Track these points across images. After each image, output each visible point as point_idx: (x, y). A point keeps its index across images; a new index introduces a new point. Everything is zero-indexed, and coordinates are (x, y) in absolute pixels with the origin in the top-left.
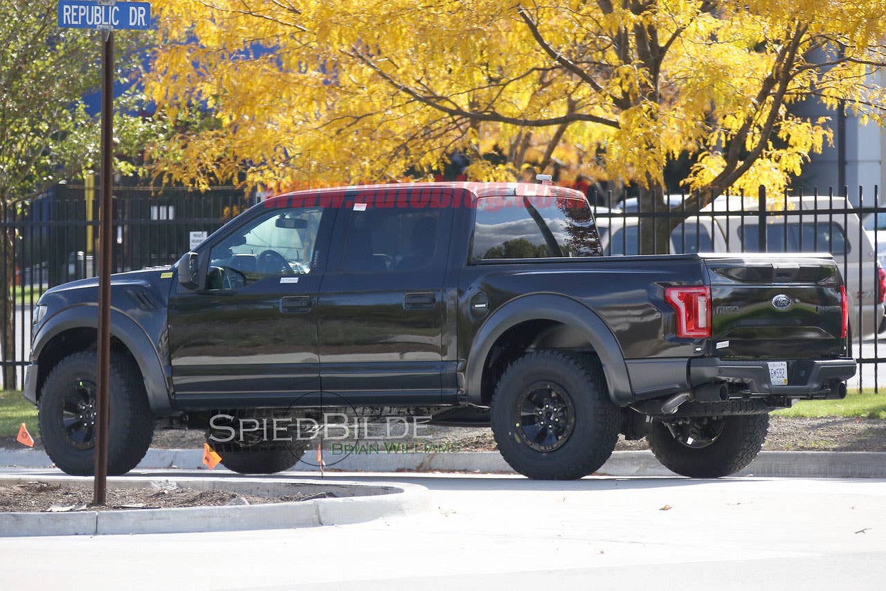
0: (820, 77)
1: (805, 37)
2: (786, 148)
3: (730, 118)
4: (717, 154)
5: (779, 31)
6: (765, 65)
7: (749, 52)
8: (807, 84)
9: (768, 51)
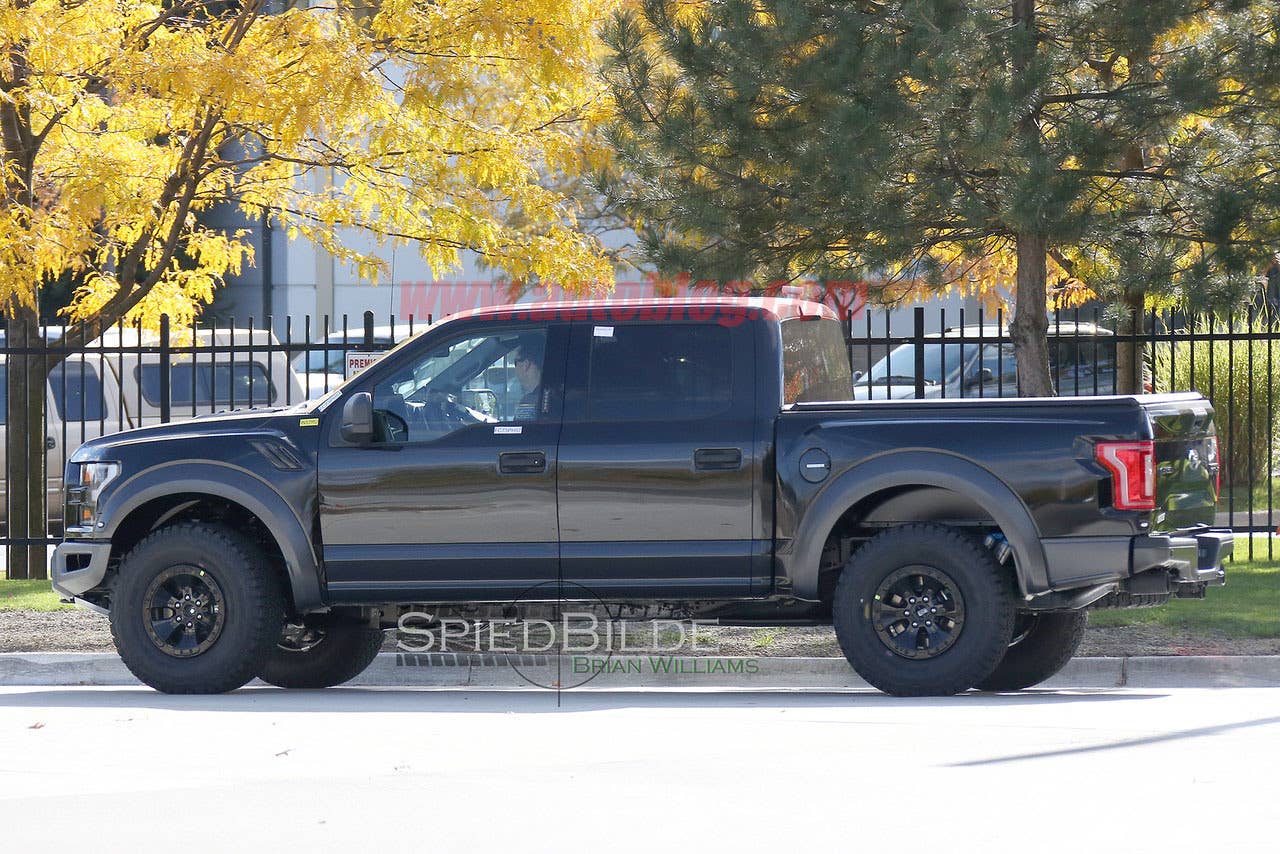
0: (237, 178)
1: (218, 126)
2: (194, 269)
3: (124, 229)
4: (108, 274)
5: (185, 117)
6: (168, 161)
7: (149, 145)
8: (222, 187)
9: (172, 144)
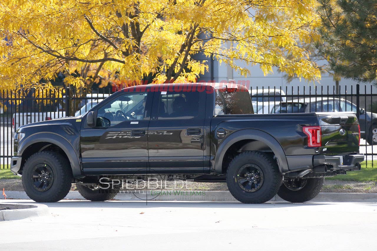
0: (203, 44)
1: (197, 28)
2: (190, 72)
3: (168, 60)
4: (163, 74)
5: (188, 25)
6: (182, 39)
7: (176, 34)
8: (198, 47)
9: (183, 34)
